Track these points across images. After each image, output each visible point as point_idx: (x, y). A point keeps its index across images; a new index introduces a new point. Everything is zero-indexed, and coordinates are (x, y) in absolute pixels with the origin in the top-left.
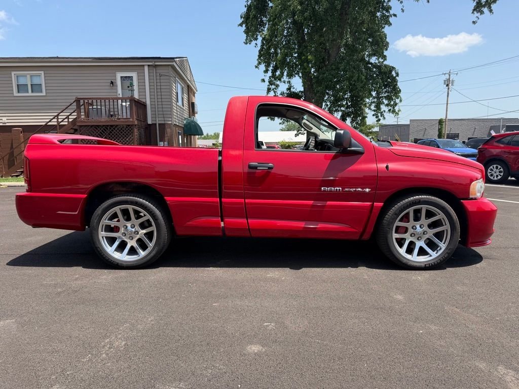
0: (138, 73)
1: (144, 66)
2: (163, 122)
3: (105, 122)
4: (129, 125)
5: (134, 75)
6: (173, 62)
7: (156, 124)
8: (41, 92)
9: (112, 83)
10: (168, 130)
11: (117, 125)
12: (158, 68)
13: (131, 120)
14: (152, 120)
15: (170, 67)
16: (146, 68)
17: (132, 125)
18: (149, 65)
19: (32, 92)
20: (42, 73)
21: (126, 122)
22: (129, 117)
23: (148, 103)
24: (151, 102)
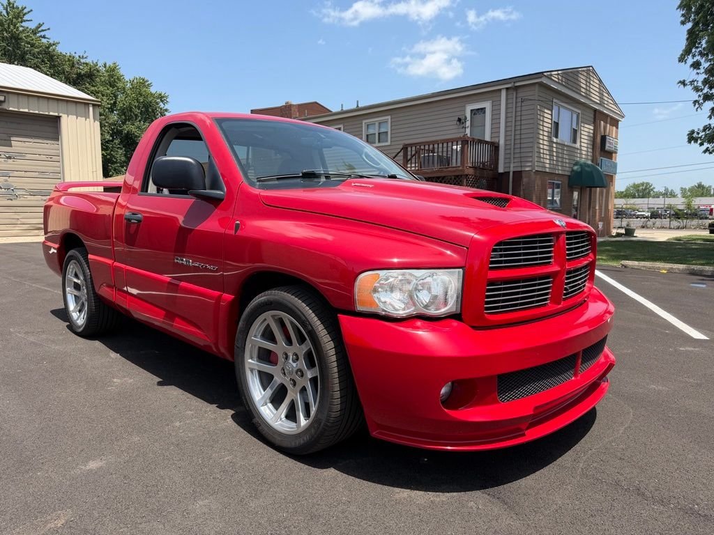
0: (493, 102)
1: (500, 90)
2: (519, 169)
3: (431, 173)
4: (457, 176)
5: (487, 105)
6: (541, 77)
7: (509, 172)
8: (387, 141)
9: (459, 120)
10: (525, 180)
11: (444, 177)
12: (520, 90)
13: (461, 168)
14: (505, 167)
15: (537, 86)
16: (504, 93)
17: (461, 176)
18: (507, 89)
19: (379, 142)
20: (389, 117)
21: (454, 171)
22: (459, 165)
23: (502, 142)
24: (506, 140)
